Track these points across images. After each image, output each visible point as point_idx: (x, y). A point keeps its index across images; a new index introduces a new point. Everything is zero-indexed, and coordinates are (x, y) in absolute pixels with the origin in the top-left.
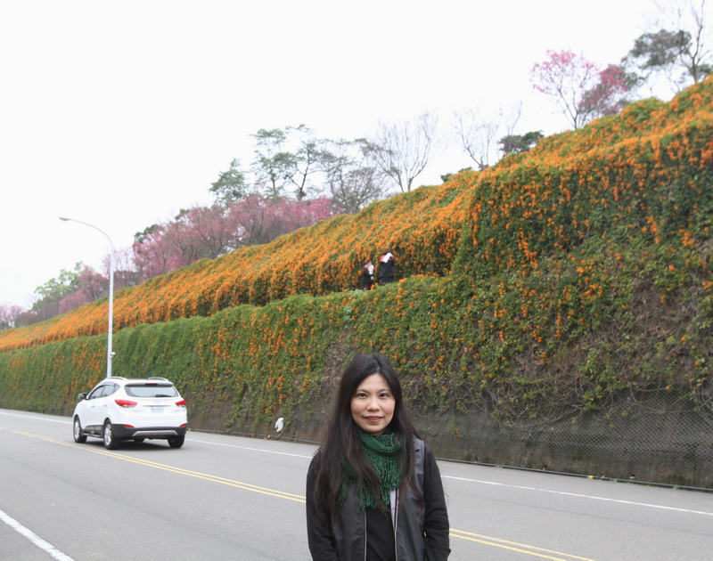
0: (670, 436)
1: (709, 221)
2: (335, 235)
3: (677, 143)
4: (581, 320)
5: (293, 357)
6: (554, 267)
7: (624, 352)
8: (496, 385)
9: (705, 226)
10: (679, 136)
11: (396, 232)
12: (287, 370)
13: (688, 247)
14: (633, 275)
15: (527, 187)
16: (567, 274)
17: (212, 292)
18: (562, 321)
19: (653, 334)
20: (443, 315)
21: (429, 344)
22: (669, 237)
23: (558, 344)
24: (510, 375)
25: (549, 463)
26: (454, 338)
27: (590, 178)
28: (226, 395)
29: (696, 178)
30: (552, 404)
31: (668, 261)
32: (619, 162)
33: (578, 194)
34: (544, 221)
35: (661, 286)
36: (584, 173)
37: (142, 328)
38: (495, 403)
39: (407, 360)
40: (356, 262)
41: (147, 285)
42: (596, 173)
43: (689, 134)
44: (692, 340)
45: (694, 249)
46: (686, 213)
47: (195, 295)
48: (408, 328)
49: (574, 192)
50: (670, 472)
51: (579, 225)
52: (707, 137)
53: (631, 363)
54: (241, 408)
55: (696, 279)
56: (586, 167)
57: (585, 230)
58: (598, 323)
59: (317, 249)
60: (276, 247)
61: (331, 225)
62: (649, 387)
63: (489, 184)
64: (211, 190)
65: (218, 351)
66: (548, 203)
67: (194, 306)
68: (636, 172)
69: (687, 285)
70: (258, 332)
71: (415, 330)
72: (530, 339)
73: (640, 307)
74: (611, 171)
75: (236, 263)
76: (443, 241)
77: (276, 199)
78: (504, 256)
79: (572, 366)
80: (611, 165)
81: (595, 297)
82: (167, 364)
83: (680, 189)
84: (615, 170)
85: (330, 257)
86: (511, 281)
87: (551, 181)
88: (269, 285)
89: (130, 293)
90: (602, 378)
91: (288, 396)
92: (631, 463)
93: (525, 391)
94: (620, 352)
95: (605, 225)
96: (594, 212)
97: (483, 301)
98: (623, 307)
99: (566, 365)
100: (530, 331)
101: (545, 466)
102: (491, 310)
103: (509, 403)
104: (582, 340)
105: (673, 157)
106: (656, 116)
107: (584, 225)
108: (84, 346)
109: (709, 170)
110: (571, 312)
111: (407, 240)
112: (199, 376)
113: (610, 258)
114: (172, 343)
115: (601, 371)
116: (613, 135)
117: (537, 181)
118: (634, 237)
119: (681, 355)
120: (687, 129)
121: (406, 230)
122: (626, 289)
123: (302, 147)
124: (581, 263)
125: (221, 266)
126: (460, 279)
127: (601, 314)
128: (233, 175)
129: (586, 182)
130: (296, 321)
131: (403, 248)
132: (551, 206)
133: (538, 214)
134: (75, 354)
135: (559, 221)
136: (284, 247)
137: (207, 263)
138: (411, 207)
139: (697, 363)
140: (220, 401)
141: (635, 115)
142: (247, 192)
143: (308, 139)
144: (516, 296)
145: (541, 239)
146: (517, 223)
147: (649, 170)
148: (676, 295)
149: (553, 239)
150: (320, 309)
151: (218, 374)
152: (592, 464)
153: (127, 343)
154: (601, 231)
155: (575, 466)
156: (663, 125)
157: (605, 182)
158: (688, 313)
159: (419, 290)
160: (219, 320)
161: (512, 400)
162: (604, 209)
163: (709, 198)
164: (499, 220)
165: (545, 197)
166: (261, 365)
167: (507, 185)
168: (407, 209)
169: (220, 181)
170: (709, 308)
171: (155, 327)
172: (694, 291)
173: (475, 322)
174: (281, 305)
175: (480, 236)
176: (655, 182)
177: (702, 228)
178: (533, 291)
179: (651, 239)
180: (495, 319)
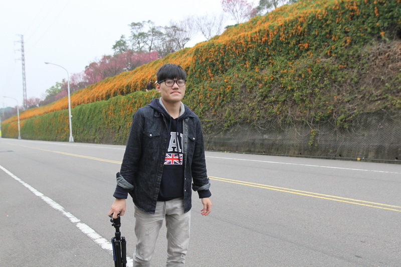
0: (248, 137)
1: (264, 63)
2: (155, 68)
3: (255, 35)
4: (225, 98)
6: (218, 79)
7: (237, 109)
9: (263, 65)
10: (256, 32)
13: (257, 72)
14: (241, 82)
15: (210, 50)
16: (222, 82)
17: (111, 90)
18: (220, 99)
19: (245, 103)
22: (252, 69)
23: (218, 107)
24: (204, 118)
25: (214, 148)
27: (230, 47)
29: (260, 48)
30: (216, 128)
31: (251, 77)
32: (238, 42)
34: (216, 63)
35: (248, 86)
36: (228, 45)
37: (83, 106)
41: (88, 88)
42: (231, 45)
43: (259, 32)
44: (256, 104)
45: (259, 73)
46: (257, 60)
47: (104, 92)
49: (225, 52)
50: (247, 148)
51: (226, 64)
52: (264, 33)
53: (239, 113)
54: (118, 135)
55: (258, 83)
56: (229, 43)
57: (228, 66)
58: (230, 99)
59: (148, 73)
60: (135, 72)
62: (244, 121)
64: (113, 48)
65: (110, 114)
66: (217, 56)
67: (104, 96)
68: (243, 45)
69: (256, 85)
70: (124, 106)
72: (210, 106)
73: (242, 94)
74: (236, 45)
75: (120, 79)
77: (140, 52)
78: (203, 76)
79: (222, 115)
81: (229, 90)
82: (93, 119)
83: (256, 52)
85: (152, 76)
86: (205, 85)
87: (218, 48)
88: (131, 87)
89: (81, 92)
90: (230, 118)
92: (237, 146)
93: (208, 124)
95: (234, 64)
96: (231, 60)
97: (196, 92)
98: (237, 93)
99: (220, 114)
100: (210, 103)
102: (198, 95)
104: (225, 105)
105: (254, 40)
106: (258, 23)
107: (228, 64)
109: (264, 45)
110: (222, 95)
112: (104, 124)
113: (235, 76)
115: (230, 116)
117: (214, 48)
118: (242, 68)
119: (253, 110)
120: (258, 30)
122: (239, 87)
123: (150, 29)
124: (225, 78)
125: (115, 80)
127: (231, 96)
128: (122, 42)
129: (229, 49)
130: (136, 101)
133: (213, 60)
134: (59, 117)
135: (220, 63)
136: (137, 72)
137: (110, 79)
138: (181, 56)
139: (256, 112)
140: (111, 132)
142: (128, 49)
143: (152, 26)
144: (206, 90)
145: (215, 70)
146: (207, 63)
147: (247, 44)
148: (253, 89)
149: (218, 69)
150: (144, 96)
151: (111, 122)
153: (78, 112)
154: (233, 66)
155: (222, 148)
157: (234, 48)
158: (255, 95)
160: (110, 101)
162: (234, 59)
163: (264, 55)
164: (202, 62)
165: (216, 54)
166: (125, 118)
167: (204, 49)
168: (179, 57)
169: (116, 44)
170: (261, 94)
171: (88, 105)
172: (257, 88)
173: (193, 100)
174: (131, 95)
175: (195, 69)
176: (249, 49)
177: (261, 65)
178: (211, 88)
179: (247, 70)
180: (199, 99)
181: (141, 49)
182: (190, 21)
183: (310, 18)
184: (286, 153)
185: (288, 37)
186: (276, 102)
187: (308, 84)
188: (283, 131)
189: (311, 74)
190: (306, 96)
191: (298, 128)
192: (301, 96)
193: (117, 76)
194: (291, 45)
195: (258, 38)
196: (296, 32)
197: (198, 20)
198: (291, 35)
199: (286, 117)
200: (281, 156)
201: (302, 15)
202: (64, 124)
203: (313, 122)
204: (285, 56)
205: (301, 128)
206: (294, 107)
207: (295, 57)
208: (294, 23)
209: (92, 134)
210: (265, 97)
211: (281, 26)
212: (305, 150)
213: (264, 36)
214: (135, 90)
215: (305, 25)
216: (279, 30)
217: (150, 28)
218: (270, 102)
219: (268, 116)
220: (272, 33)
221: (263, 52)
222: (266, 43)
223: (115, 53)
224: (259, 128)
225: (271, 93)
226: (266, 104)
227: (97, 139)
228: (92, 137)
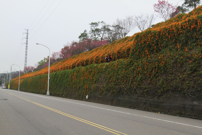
0: (179, 102)
2: (105, 49)
3: (185, 24)
4: (159, 71)
5: (91, 80)
6: (154, 57)
7: (169, 80)
8: (138, 88)
9: (191, 46)
10: (186, 22)
11: (119, 48)
12: (89, 83)
13: (186, 52)
14: (173, 59)
15: (148, 36)
16: (157, 59)
17: (76, 63)
18: (155, 71)
19: (176, 75)
20: (126, 70)
21: (123, 77)
22: (182, 49)
23: (153, 77)
24: (141, 85)
25: (149, 109)
26: (129, 75)
28: (75, 89)
29: (190, 33)
30: (151, 93)
31: (181, 55)
32: (171, 29)
34: (152, 45)
35: (179, 62)
36: (162, 32)
37: (58, 72)
38: (137, 92)
39: (117, 81)
41: (62, 61)
42: (165, 32)
43: (188, 21)
44: (186, 76)
45: (188, 52)
46: (187, 42)
47: (71, 64)
48: (118, 73)
49: (159, 37)
50: (178, 111)
51: (160, 46)
52: (193, 22)
53: (171, 82)
54: (78, 93)
55: (188, 60)
56: (163, 30)
57: (162, 47)
58: (163, 72)
59: (101, 52)
60: (92, 52)
61: (105, 46)
62: (175, 89)
63: (139, 35)
64: (79, 38)
65: (74, 78)
66: (153, 40)
67: (71, 67)
68: (175, 31)
69: (186, 62)
70: (83, 73)
71: (119, 73)
72: (147, 76)
73: (174, 68)
74: (169, 31)
75: (82, 56)
76: (129, 50)
78: (142, 54)
79: (156, 83)
80: (169, 30)
81: (163, 65)
82: (63, 81)
83: (185, 36)
85: (103, 55)
86: (143, 60)
87: (154, 34)
88: (89, 61)
89: (58, 63)
90: (163, 86)
91: (89, 90)
92: (169, 109)
93: (145, 90)
94: (168, 79)
96: (164, 42)
97: (136, 65)
98: (170, 67)
99: (155, 83)
100: (147, 74)
101: (148, 109)
102: (138, 68)
104: (159, 76)
105: (184, 28)
106: (183, 17)
107: (162, 46)
108: (45, 76)
109: (193, 31)
110: (157, 69)
112: (70, 85)
113: (167, 55)
114: (64, 76)
115: (163, 84)
117: (150, 34)
118: (174, 49)
119: (183, 80)
120: (188, 20)
121: (121, 48)
122: (171, 63)
123: (102, 27)
124: (160, 56)
125: (79, 57)
126: (131, 60)
127: (164, 69)
128: (85, 34)
130: (92, 70)
131: (120, 52)
132: (153, 41)
133: (150, 43)
134: (42, 79)
135: (155, 45)
136: (93, 52)
137: (76, 56)
139: (187, 83)
140: (74, 91)
141: (179, 17)
142: (88, 38)
144: (144, 64)
145: (151, 50)
146: (145, 45)
147: (178, 31)
148: (183, 65)
149: (154, 50)
150: (98, 67)
151: (74, 84)
152: (159, 109)
154: (166, 47)
155: (156, 109)
157: (167, 34)
158: (185, 69)
159: (121, 63)
160: (75, 70)
161: (141, 92)
162: (166, 42)
163: (193, 39)
164: (141, 44)
165: (152, 38)
166: (84, 82)
167: (143, 35)
168: (123, 42)
169: (81, 35)
170: (190, 68)
171: (61, 72)
172: (187, 63)
173: (134, 71)
174: (89, 66)
175: (136, 49)
176: (179, 34)
177: (190, 46)
178: (148, 63)
179: (178, 50)
180: (138, 71)
181: (96, 39)
182: (130, 20)
193: (80, 54)
195: (188, 26)
197: (135, 19)
202: (45, 83)
209: (61, 91)
210: (194, 71)
213: (194, 24)
214: (92, 63)
217: (102, 26)
218: (199, 75)
219: (197, 86)
220: (200, 22)
221: (192, 37)
222: (195, 29)
223: (80, 41)
224: (189, 95)
225: (200, 68)
226: (195, 76)
227: (64, 94)
228: (61, 93)
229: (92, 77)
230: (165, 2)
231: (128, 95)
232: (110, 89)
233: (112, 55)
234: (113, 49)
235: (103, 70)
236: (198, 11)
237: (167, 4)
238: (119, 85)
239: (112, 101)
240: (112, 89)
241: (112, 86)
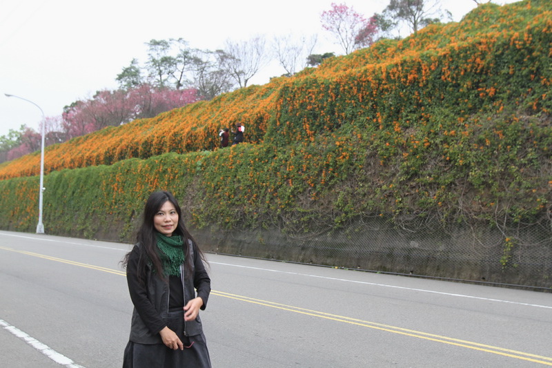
0: (380, 243)
1: (409, 117)
2: (196, 114)
3: (395, 69)
6: (323, 141)
7: (359, 194)
8: (286, 213)
9: (408, 120)
10: (396, 65)
11: (234, 114)
13: (397, 132)
14: (367, 148)
15: (310, 90)
16: (330, 146)
17: (114, 148)
18: (326, 175)
19: (375, 183)
20: (257, 169)
21: (248, 186)
22: (388, 126)
23: (322, 188)
24: (294, 206)
25: (314, 260)
26: (263, 183)
27: (346, 87)
28: (120, 217)
29: (404, 91)
30: (317, 224)
31: (386, 140)
32: (363, 79)
33: (339, 96)
34: (319, 112)
35: (381, 155)
36: (343, 83)
37: (65, 172)
38: (285, 223)
39: (235, 196)
40: (208, 132)
41: (71, 143)
42: (349, 84)
43: (402, 65)
44: (396, 187)
45: (401, 133)
46: (398, 112)
47: (102, 151)
48: (235, 176)
49: (337, 95)
50: (379, 264)
51: (339, 115)
52: (412, 67)
53: (363, 200)
54: (130, 226)
55: (400, 151)
56: (345, 80)
57: (342, 119)
58: (346, 176)
59: (184, 123)
60: (158, 120)
61: (194, 107)
62: (371, 215)
63: (288, 87)
64: (117, 79)
65: (116, 188)
66: (322, 101)
67: (102, 158)
68: (372, 85)
69: (395, 155)
70: (142, 177)
71: (240, 177)
72: (307, 185)
73: (369, 167)
74: (358, 84)
75: (131, 130)
76: (261, 121)
77: (162, 88)
78: (295, 133)
79: (330, 202)
80: (358, 80)
81: (344, 160)
82: (82, 196)
83: (395, 97)
84: (361, 83)
85: (192, 129)
86: (298, 148)
87: (324, 88)
88: (152, 145)
89: (58, 148)
90: (346, 209)
92: (358, 259)
93: (303, 217)
95: (354, 116)
96: (348, 109)
97: (281, 160)
98: (360, 167)
99: (327, 201)
100: (308, 180)
101: (312, 261)
102: (286, 166)
103: (293, 224)
104: (336, 186)
105: (392, 78)
106: (389, 51)
107: (342, 116)
109: (411, 87)
110: (331, 169)
111: (240, 120)
112: (103, 205)
113: (355, 137)
114: (86, 182)
115: (346, 204)
116: (364, 61)
117: (316, 87)
118: (369, 124)
119: (389, 196)
120: (401, 61)
121: (240, 113)
122: (362, 156)
123: (180, 53)
124: (338, 139)
125: (121, 131)
126: (268, 146)
127: (348, 171)
128: (133, 70)
129: (344, 89)
130: (167, 169)
132: (323, 103)
133: (315, 108)
134: (17, 189)
135: (327, 113)
136: (163, 121)
137: (112, 129)
138: (245, 98)
139: (397, 201)
140: (116, 221)
141: (378, 49)
142: (142, 82)
143: (184, 48)
144: (300, 158)
145: (317, 124)
146: (303, 112)
147: (379, 84)
148: (389, 161)
149: (324, 124)
150: (182, 162)
151: (116, 203)
152: (337, 260)
153: (54, 182)
154: (351, 120)
155: (328, 261)
156: (393, 57)
157: (355, 89)
158: (395, 172)
159: (243, 152)
160: (117, 167)
161: (295, 221)
162: (353, 107)
163: (411, 104)
164: (293, 110)
165: (320, 97)
166: (144, 198)
167: (299, 89)
168: (242, 100)
169: (123, 73)
170: (405, 169)
171: (74, 172)
172: (399, 158)
173: (275, 173)
174: (158, 159)
175: (281, 120)
176: (382, 92)
177: (406, 121)
178: (310, 155)
179: (378, 127)
180: (287, 172)
181: (162, 83)
182: (260, 43)
183: (498, 45)
184: (456, 276)
185: (457, 75)
186: (434, 185)
187: (497, 158)
188: (449, 237)
189: (501, 140)
190: (493, 178)
191: (477, 233)
192: (484, 176)
194: (463, 90)
195: (401, 75)
196: (472, 67)
197: (274, 41)
198: (462, 73)
199: (454, 212)
200: (444, 280)
201: (483, 40)
202: (26, 202)
203: (508, 224)
204: (451, 107)
205: (484, 232)
206: (468, 195)
207: (470, 109)
208: (468, 52)
209: (80, 221)
210: (412, 175)
211: (445, 56)
212: (492, 272)
213: (413, 71)
214: (160, 151)
215: (489, 57)
216: (440, 63)
217: (181, 50)
218: (423, 184)
219: (418, 209)
220: (426, 67)
221: (408, 99)
222: (416, 84)
223: (120, 87)
224: (401, 228)
225: (424, 169)
226: (414, 187)
227: (88, 231)
228: (79, 227)
229: (168, 185)
230: (347, 8)
231: (263, 229)
232: (217, 216)
233: (215, 131)
234: (217, 115)
235: (198, 168)
236: (422, 38)
237: (351, 14)
238: (238, 205)
239: (222, 244)
240: (222, 216)
241: (220, 207)
